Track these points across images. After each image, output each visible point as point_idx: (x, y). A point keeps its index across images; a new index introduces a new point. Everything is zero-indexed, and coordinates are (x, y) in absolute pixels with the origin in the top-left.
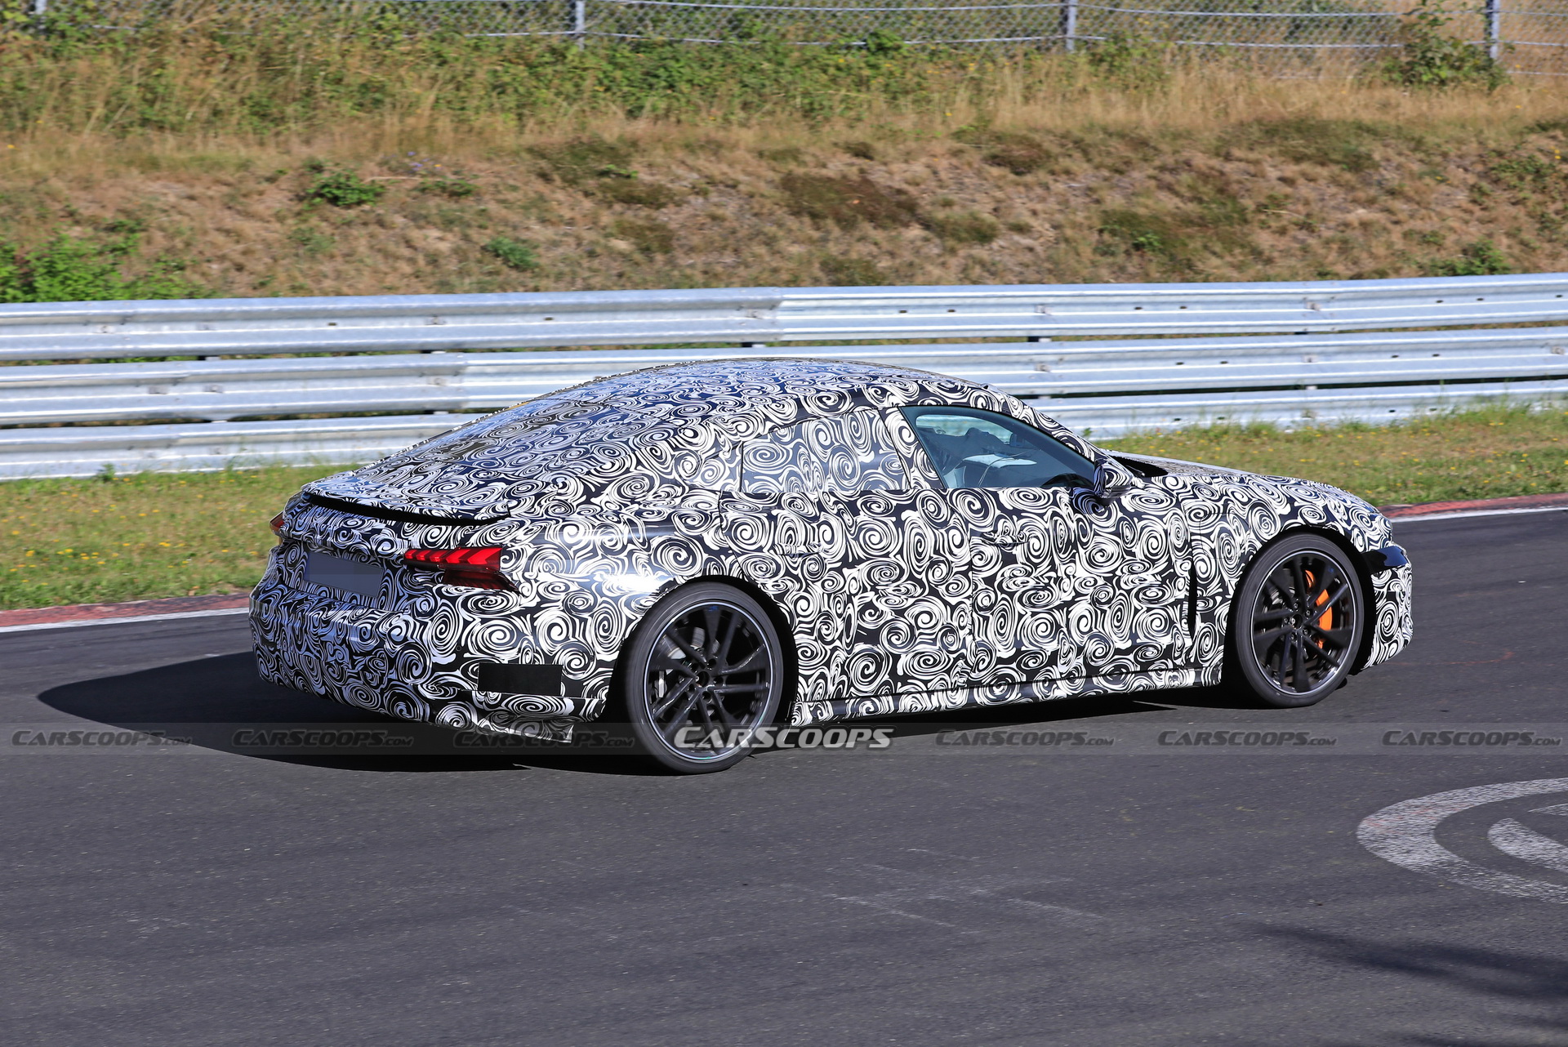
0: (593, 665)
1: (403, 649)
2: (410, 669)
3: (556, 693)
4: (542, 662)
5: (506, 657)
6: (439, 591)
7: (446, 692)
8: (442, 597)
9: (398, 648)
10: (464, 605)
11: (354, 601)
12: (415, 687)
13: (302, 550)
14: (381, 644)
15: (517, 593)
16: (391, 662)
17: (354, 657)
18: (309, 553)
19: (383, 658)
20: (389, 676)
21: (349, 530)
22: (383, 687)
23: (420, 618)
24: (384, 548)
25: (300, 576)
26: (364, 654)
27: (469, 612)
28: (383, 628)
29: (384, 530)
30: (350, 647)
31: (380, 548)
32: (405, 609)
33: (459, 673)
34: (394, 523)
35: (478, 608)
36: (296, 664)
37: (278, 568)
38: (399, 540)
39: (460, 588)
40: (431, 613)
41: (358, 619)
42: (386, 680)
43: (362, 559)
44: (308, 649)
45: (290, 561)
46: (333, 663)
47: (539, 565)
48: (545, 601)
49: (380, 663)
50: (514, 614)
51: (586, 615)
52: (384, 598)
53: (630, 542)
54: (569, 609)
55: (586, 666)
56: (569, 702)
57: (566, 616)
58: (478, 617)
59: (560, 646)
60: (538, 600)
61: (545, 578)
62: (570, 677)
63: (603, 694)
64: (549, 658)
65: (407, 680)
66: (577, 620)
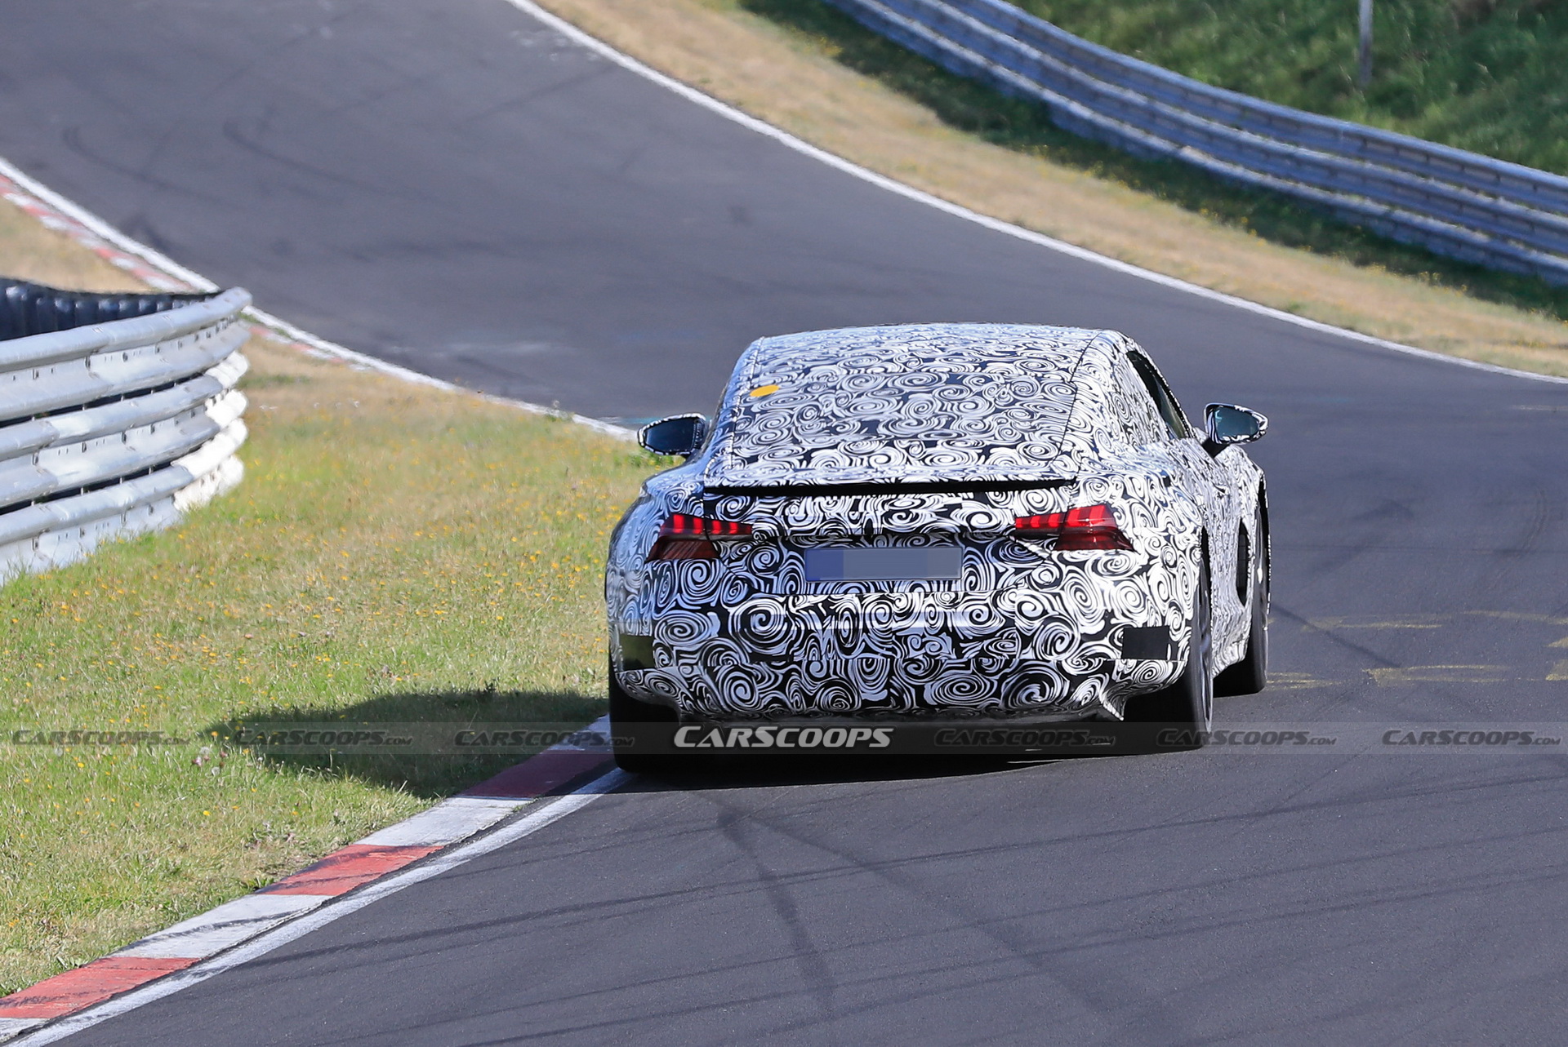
0: (1184, 622)
1: (1045, 624)
2: (1053, 644)
3: (1164, 656)
4: (1159, 623)
5: (1139, 620)
6: (1061, 557)
7: (1091, 664)
8: (1067, 563)
9: (1037, 624)
10: (1094, 567)
11: (919, 589)
12: (1059, 665)
13: (784, 550)
14: (1010, 623)
15: (1133, 550)
16: (1027, 641)
17: (962, 645)
18: (801, 551)
19: (1013, 638)
20: (1023, 657)
21: (908, 512)
22: (1007, 670)
23: (1044, 590)
24: (979, 521)
25: (792, 578)
26: (981, 639)
27: (1101, 575)
28: (1006, 605)
29: (965, 504)
30: (954, 634)
31: (974, 522)
32: (1016, 585)
33: (1106, 641)
34: (971, 495)
35: (1108, 571)
36: (835, 673)
37: (737, 578)
38: (994, 510)
39: (1081, 552)
40: (1057, 582)
41: (954, 603)
42: (1016, 661)
43: (916, 543)
44: (867, 649)
45: (760, 566)
46: (921, 658)
47: (1139, 520)
48: (1152, 557)
49: (1008, 645)
50: (1135, 573)
51: (1174, 570)
52: (973, 578)
53: (1163, 493)
54: (1165, 565)
55: (1181, 624)
56: (1170, 664)
57: (1164, 571)
58: (1110, 580)
59: (1166, 604)
60: (1147, 556)
61: (1146, 532)
62: (1173, 637)
63: (1186, 654)
64: (1163, 618)
65: (1049, 658)
66: (1171, 576)
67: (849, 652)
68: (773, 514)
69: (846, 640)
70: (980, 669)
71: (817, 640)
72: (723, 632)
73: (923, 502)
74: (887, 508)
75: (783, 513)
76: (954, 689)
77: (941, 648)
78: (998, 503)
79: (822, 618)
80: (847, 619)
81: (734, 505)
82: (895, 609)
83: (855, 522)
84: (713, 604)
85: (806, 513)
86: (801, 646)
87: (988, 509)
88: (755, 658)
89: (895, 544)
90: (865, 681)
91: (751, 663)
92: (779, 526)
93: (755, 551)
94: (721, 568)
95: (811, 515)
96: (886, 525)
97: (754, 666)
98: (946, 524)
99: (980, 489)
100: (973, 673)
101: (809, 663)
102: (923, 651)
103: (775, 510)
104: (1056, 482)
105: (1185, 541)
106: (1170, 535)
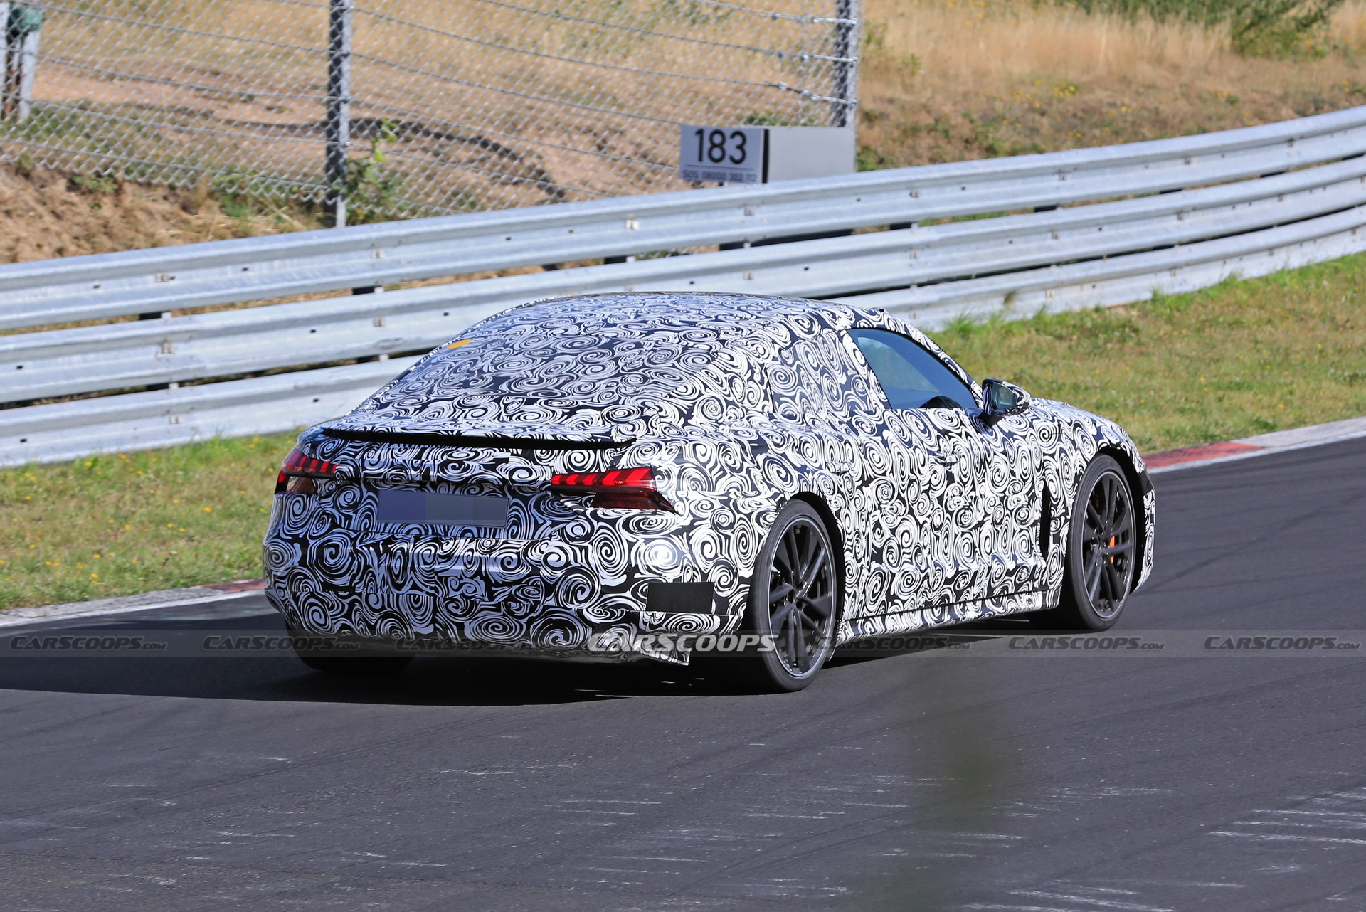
0: (736, 581)
1: (567, 574)
2: (575, 594)
3: (708, 611)
4: (699, 580)
5: (670, 577)
6: (594, 514)
7: (613, 614)
8: (599, 519)
9: (559, 574)
10: (625, 526)
11: (469, 534)
12: (580, 612)
13: (364, 490)
14: (535, 571)
15: (673, 512)
16: (550, 589)
17: (493, 589)
18: (376, 492)
19: (537, 586)
20: (546, 603)
21: (461, 462)
22: (533, 615)
23: (575, 543)
24: (521, 476)
25: (368, 517)
26: (509, 585)
27: (632, 533)
28: (535, 555)
29: (512, 459)
30: (486, 578)
31: (515, 477)
32: (550, 536)
33: (628, 594)
34: (520, 451)
35: (640, 529)
36: (389, 606)
37: (324, 513)
38: (536, 467)
39: (616, 510)
40: (587, 537)
41: (491, 550)
42: (540, 608)
43: (472, 491)
44: (415, 587)
45: (344, 504)
46: (458, 597)
47: (686, 484)
48: (696, 519)
49: (533, 591)
50: (672, 533)
51: (729, 532)
52: (515, 528)
53: (743, 460)
54: (716, 526)
55: (732, 583)
56: (717, 619)
57: (714, 533)
58: (641, 538)
59: (711, 563)
60: (691, 518)
61: (694, 496)
62: (720, 594)
63: (741, 610)
64: (704, 576)
65: (570, 606)
66: (723, 537)
67: (399, 587)
68: (354, 457)
69: (397, 576)
70: (510, 612)
71: (374, 576)
72: (302, 562)
73: (477, 454)
74: (445, 457)
75: (362, 457)
76: (490, 630)
77: (476, 591)
78: (541, 460)
79: (379, 555)
80: (399, 557)
81: (331, 446)
82: (439, 551)
83: (415, 469)
84: (301, 536)
85: (380, 459)
86: (361, 579)
87: (531, 465)
88: (326, 587)
89: (454, 492)
90: (415, 615)
91: (323, 591)
92: (356, 469)
93: (340, 489)
94: (314, 503)
95: (382, 459)
96: (441, 474)
97: (325, 594)
98: (491, 476)
99: (529, 446)
100: (504, 615)
101: (368, 595)
102: (460, 592)
103: (357, 453)
104: (603, 444)
105: (753, 505)
106: (730, 499)
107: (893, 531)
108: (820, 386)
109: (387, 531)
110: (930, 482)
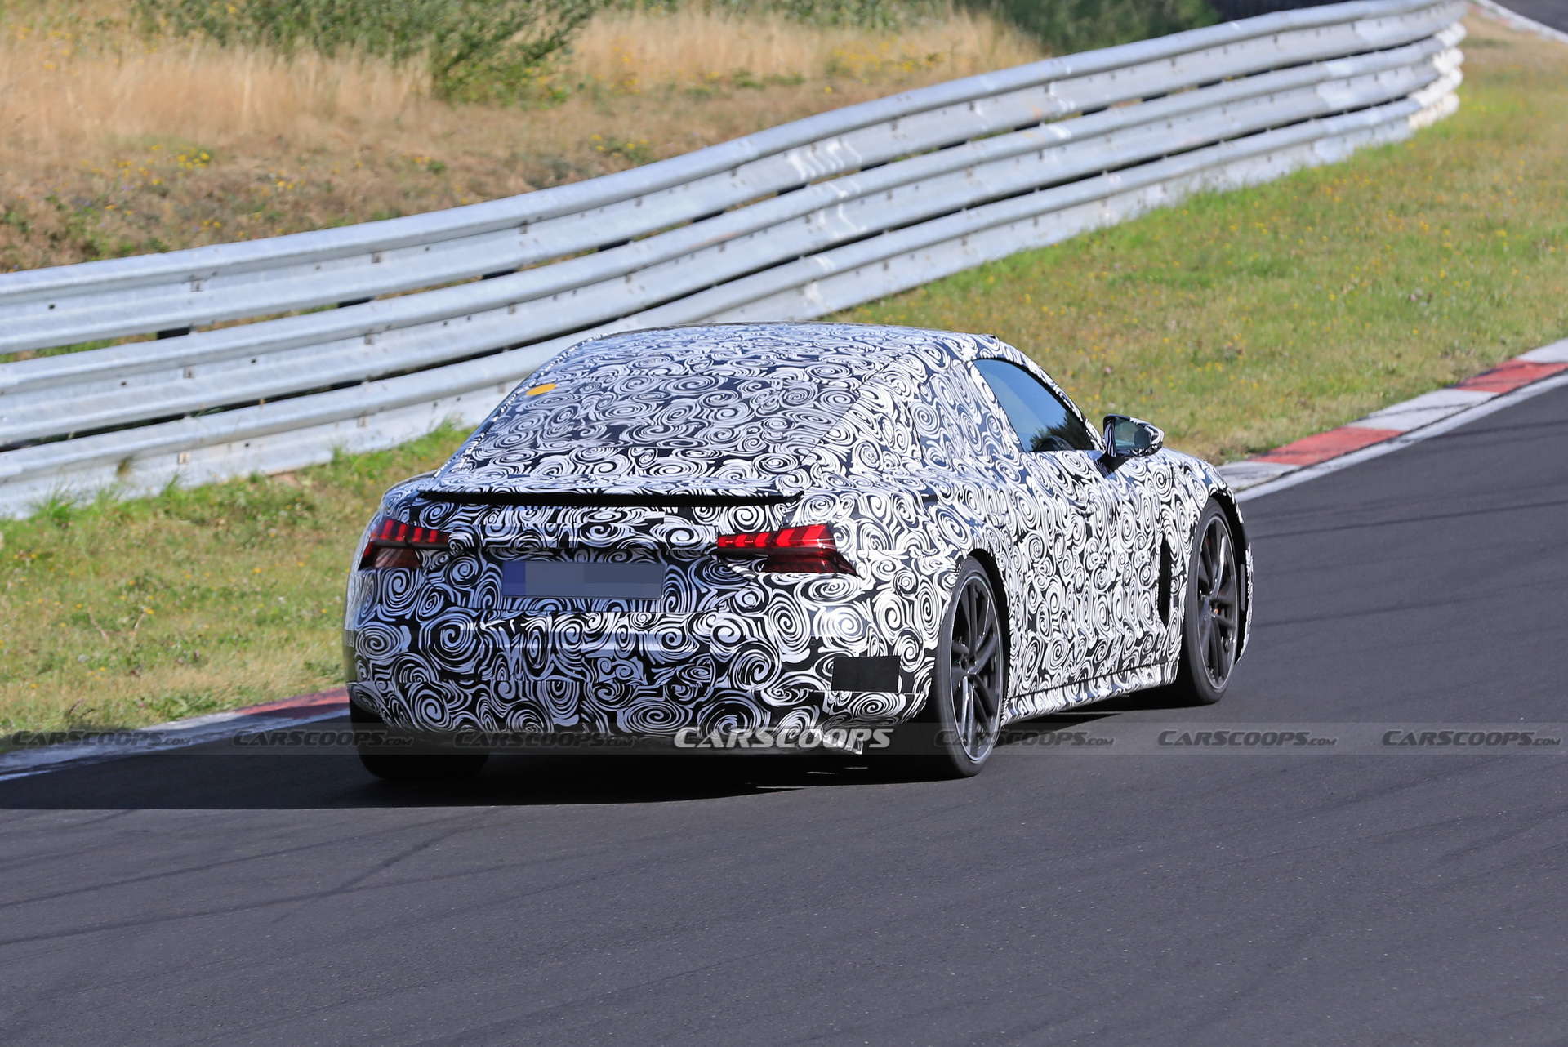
0: (922, 653)
1: (742, 650)
2: (751, 673)
3: (894, 689)
4: (885, 653)
5: (856, 650)
6: (768, 580)
7: (794, 695)
8: (774, 586)
9: (733, 650)
10: (805, 592)
11: (617, 608)
12: (757, 694)
13: (484, 562)
14: (704, 648)
15: (855, 574)
16: (722, 668)
17: (654, 670)
18: (500, 564)
19: (707, 665)
20: (718, 685)
21: (606, 525)
22: (702, 699)
23: (747, 614)
24: (680, 538)
25: (490, 592)
26: (673, 665)
27: (812, 600)
28: (702, 630)
29: (667, 519)
30: (645, 658)
31: (673, 540)
32: (718, 607)
33: (812, 671)
34: (675, 510)
35: (821, 595)
36: (524, 695)
37: (434, 590)
38: (697, 527)
39: (792, 574)
40: (761, 607)
41: (648, 625)
42: (710, 691)
43: (617, 559)
44: (556, 671)
45: (458, 578)
46: (611, 682)
47: (866, 542)
48: (879, 582)
49: (702, 672)
50: (856, 599)
51: (912, 597)
52: (673, 599)
53: (917, 513)
54: (899, 590)
55: (917, 655)
56: (903, 698)
57: (897, 598)
58: (822, 605)
59: (897, 633)
60: (874, 581)
61: (876, 556)
62: (906, 669)
63: (927, 687)
64: (891, 648)
65: (746, 687)
66: (907, 603)
67: (537, 673)
68: (471, 522)
69: (535, 660)
70: (673, 697)
71: (505, 660)
72: (413, 648)
73: (624, 515)
74: (586, 520)
75: (482, 522)
76: (648, 717)
77: (632, 673)
78: (702, 519)
79: (511, 636)
80: (537, 637)
81: (437, 511)
82: (586, 629)
83: (551, 534)
84: (407, 617)
85: (504, 524)
86: (489, 665)
87: (690, 525)
88: (444, 675)
89: (595, 560)
90: (556, 705)
91: (441, 680)
92: (475, 536)
93: (454, 561)
94: (420, 578)
95: (508, 524)
96: (582, 539)
97: (444, 684)
98: (645, 540)
99: (686, 504)
100: (666, 700)
101: (497, 683)
102: (613, 675)
103: (474, 519)
104: (771, 499)
105: (934, 565)
106: (911, 558)
107: (1044, 594)
108: (959, 426)
109: (515, 607)
110: (1072, 537)
